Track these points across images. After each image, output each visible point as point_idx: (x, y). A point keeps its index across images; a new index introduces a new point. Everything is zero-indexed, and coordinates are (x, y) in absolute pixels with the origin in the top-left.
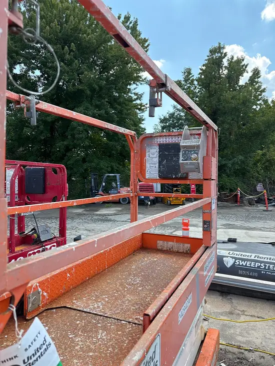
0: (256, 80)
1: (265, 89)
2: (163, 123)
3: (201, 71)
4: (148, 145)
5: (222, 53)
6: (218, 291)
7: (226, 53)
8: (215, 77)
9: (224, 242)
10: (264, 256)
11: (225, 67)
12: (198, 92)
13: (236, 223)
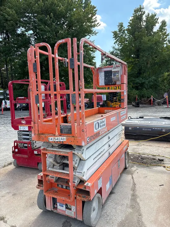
0: (164, 28)
1: (168, 34)
2: (106, 58)
3: (129, 24)
4: (100, 72)
5: (142, 12)
6: (134, 139)
7: (144, 12)
8: (138, 27)
9: (137, 118)
10: (155, 122)
11: (144, 21)
12: (128, 38)
13: (148, 114)
